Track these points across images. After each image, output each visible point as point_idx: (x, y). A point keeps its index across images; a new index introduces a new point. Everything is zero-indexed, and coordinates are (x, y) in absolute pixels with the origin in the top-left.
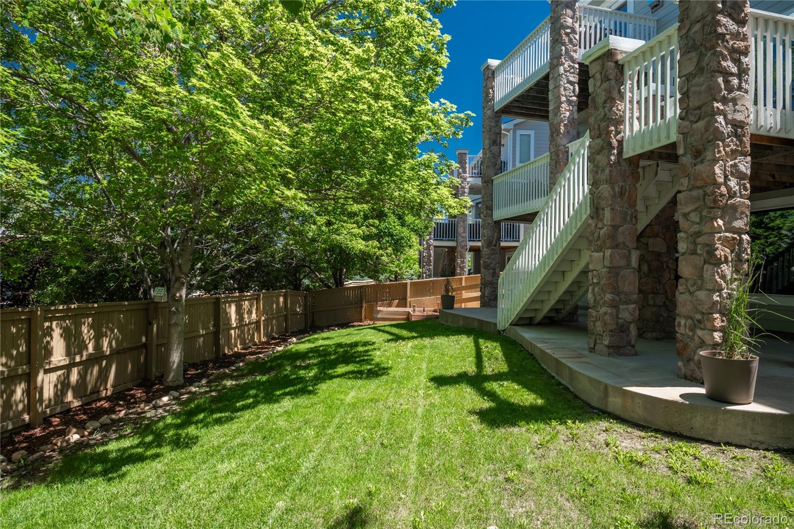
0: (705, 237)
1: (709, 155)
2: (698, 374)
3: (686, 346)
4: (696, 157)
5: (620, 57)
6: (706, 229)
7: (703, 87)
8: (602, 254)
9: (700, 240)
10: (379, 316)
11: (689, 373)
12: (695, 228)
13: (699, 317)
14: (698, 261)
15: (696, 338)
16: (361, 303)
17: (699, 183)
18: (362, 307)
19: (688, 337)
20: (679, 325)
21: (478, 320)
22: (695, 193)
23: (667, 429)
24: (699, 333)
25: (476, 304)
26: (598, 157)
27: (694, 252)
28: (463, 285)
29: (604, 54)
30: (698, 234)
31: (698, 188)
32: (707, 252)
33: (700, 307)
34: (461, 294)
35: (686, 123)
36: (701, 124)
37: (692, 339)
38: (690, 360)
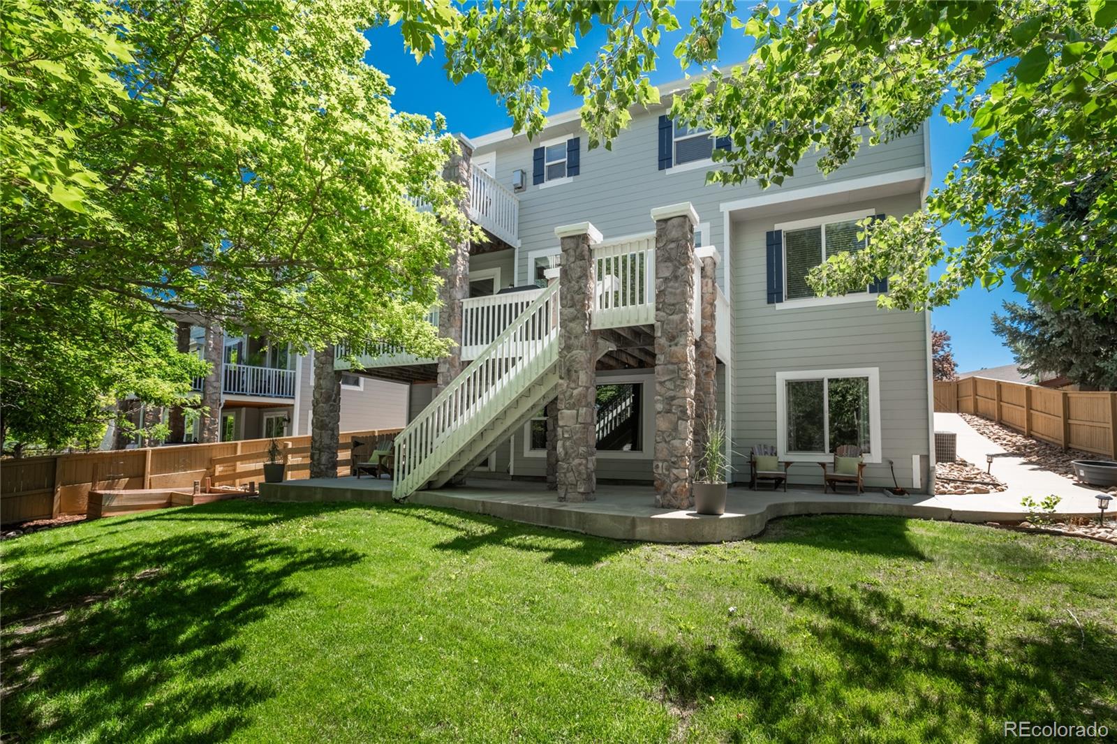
0: (680, 400)
1: (682, 341)
2: (674, 502)
3: (663, 483)
4: (671, 341)
5: (592, 243)
6: (680, 394)
7: (678, 291)
8: (575, 412)
9: (675, 402)
10: (114, 504)
11: (666, 502)
12: (672, 393)
13: (674, 459)
14: (673, 418)
15: (672, 476)
16: (53, 486)
17: (675, 360)
18: (53, 494)
19: (665, 475)
20: (657, 467)
21: (353, 490)
22: (671, 367)
23: (687, 540)
24: (675, 471)
25: (305, 475)
26: (572, 325)
27: (669, 411)
28: (239, 453)
29: (579, 236)
30: (673, 398)
31: (673, 364)
32: (681, 411)
33: (675, 453)
34: (235, 465)
35: (662, 314)
36: (676, 317)
37: (668, 476)
38: (665, 493)
